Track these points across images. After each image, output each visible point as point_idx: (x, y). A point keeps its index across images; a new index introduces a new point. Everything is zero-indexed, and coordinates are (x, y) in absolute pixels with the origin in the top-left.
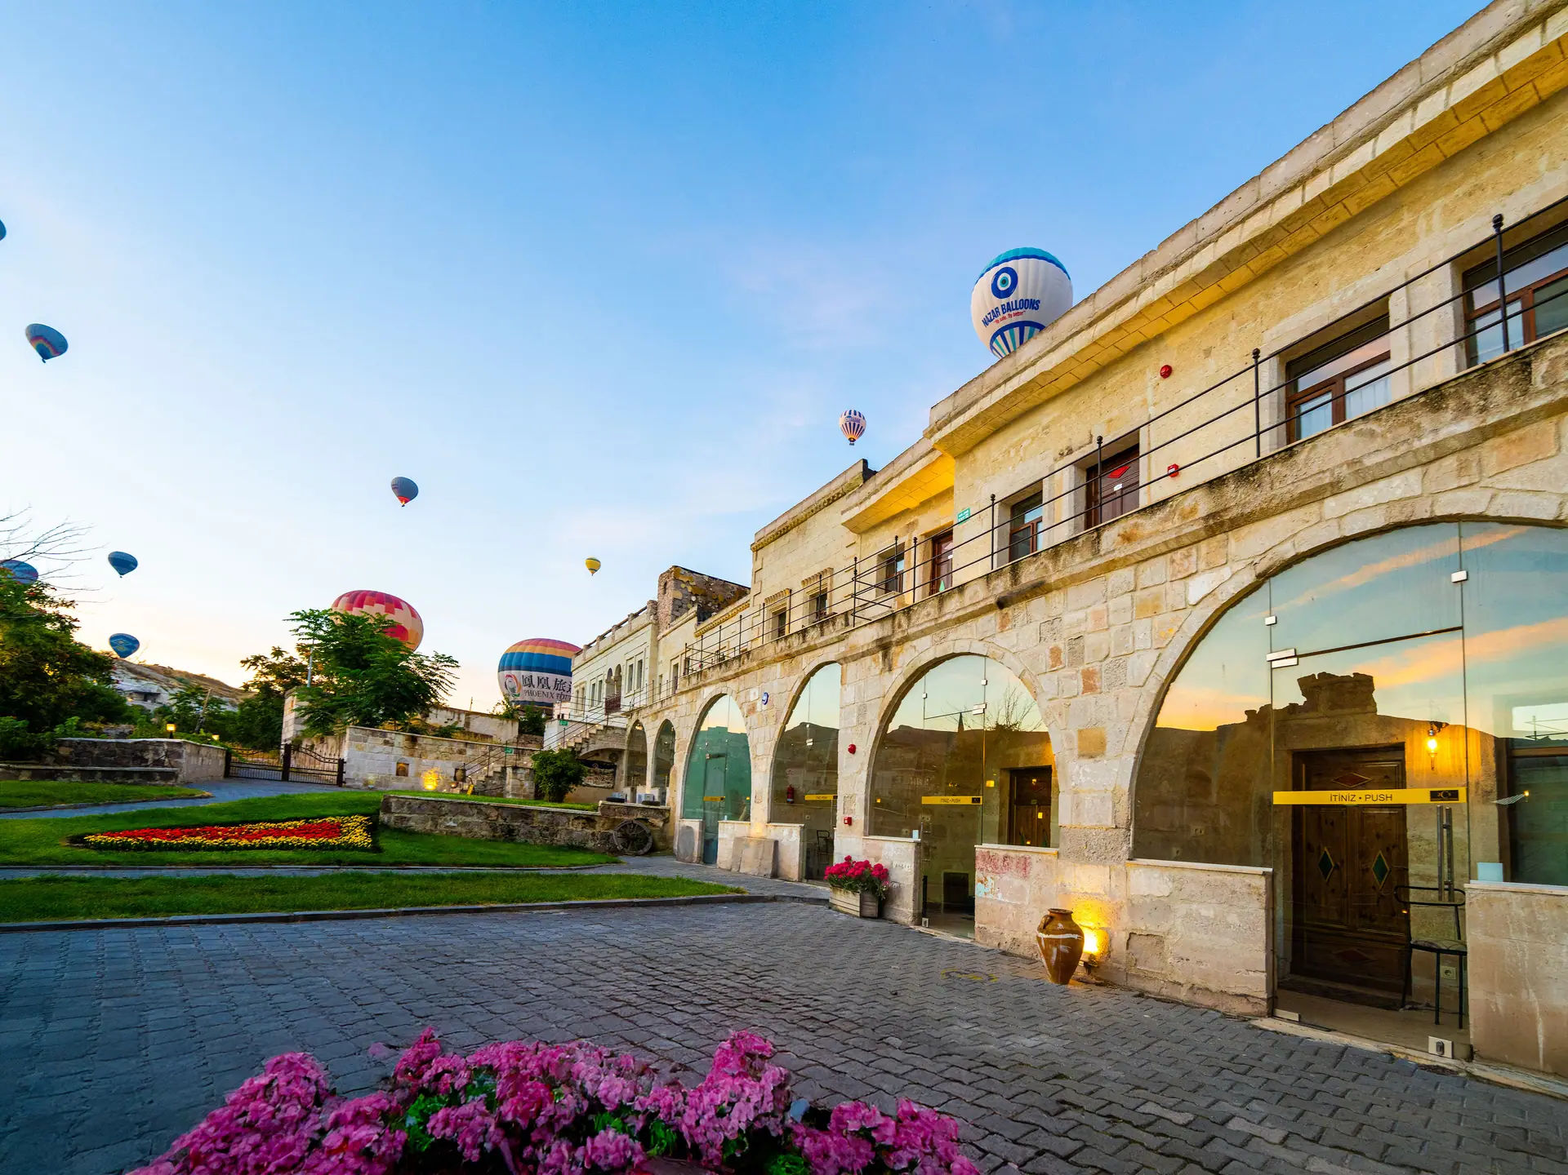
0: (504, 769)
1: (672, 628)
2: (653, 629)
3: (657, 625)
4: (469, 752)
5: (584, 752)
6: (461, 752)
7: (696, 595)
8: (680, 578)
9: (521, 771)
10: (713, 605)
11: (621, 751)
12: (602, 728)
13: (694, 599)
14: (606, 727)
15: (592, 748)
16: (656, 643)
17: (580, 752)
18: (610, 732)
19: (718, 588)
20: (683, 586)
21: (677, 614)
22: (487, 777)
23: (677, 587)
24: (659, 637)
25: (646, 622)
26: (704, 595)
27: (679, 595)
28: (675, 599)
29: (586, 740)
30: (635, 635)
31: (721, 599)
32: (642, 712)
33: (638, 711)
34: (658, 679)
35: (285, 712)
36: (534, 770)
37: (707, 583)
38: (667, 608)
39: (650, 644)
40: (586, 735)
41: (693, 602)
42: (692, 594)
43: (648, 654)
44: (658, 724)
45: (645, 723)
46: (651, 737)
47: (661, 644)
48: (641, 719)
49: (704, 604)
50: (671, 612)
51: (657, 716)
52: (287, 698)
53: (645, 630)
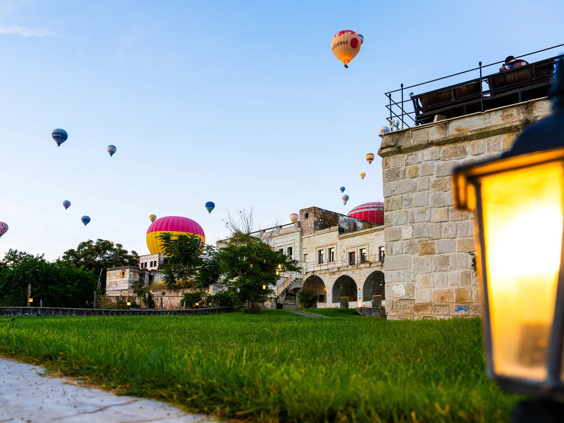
1: (315, 234)
2: (300, 234)
3: (302, 233)
5: (290, 290)
7: (321, 219)
8: (316, 212)
9: (272, 299)
10: (327, 222)
11: (299, 288)
12: (295, 279)
13: (321, 220)
14: (296, 279)
15: (292, 288)
16: (301, 240)
17: (289, 290)
18: (297, 281)
19: (328, 215)
20: (317, 215)
21: (316, 227)
23: (315, 216)
24: (303, 237)
25: (295, 231)
26: (324, 219)
27: (316, 219)
28: (315, 221)
29: (290, 285)
30: (284, 236)
31: (329, 220)
32: (319, 272)
33: (314, 272)
34: (303, 256)
35: (108, 278)
36: (276, 299)
37: (324, 213)
38: (309, 225)
39: (299, 240)
40: (290, 283)
41: (320, 222)
42: (320, 218)
43: (298, 244)
44: (337, 276)
45: (322, 277)
46: (329, 282)
47: (305, 241)
48: (317, 275)
49: (324, 223)
50: (313, 227)
51: (334, 273)
52: (111, 270)
53: (293, 234)
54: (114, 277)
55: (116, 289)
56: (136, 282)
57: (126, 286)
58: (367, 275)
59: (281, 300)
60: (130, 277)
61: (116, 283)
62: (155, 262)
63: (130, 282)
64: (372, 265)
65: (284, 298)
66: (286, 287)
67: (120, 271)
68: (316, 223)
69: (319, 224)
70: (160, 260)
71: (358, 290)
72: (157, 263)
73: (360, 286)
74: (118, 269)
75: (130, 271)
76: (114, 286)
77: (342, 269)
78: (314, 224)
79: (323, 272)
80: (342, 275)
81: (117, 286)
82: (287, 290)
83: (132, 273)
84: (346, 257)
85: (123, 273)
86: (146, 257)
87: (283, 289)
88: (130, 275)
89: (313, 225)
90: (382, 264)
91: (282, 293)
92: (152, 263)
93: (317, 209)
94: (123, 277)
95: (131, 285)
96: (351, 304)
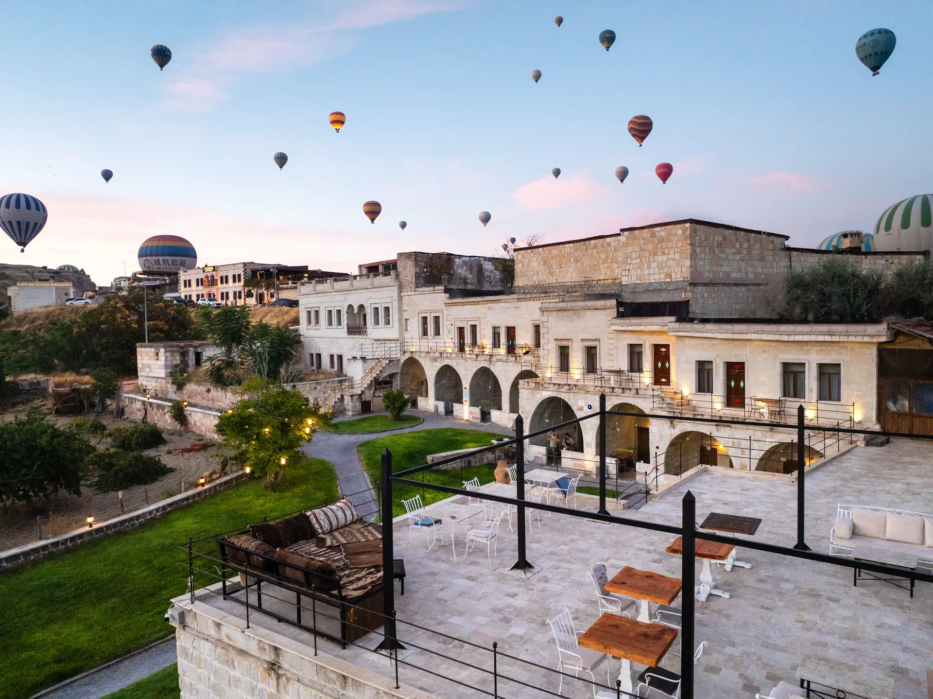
0: (342, 396)
1: (418, 293)
2: (398, 289)
3: (401, 288)
4: (319, 387)
5: (381, 378)
6: (315, 388)
7: (426, 268)
8: (418, 259)
9: (355, 397)
10: (435, 271)
11: (396, 374)
12: (388, 362)
13: (425, 270)
14: (390, 361)
16: (400, 298)
18: (391, 364)
19: (437, 260)
20: (419, 263)
21: (418, 282)
22: (335, 402)
23: (417, 265)
24: (402, 294)
25: (392, 284)
26: (430, 266)
27: (418, 270)
28: (416, 273)
29: (381, 371)
30: (379, 289)
31: (439, 267)
32: (417, 354)
33: (412, 352)
34: (404, 321)
35: (139, 357)
36: (360, 395)
37: (431, 258)
38: (409, 278)
39: (396, 298)
40: (381, 369)
41: (425, 272)
42: (424, 267)
43: (396, 305)
44: (439, 365)
45: (421, 361)
46: (431, 371)
47: (405, 299)
48: (417, 358)
49: (431, 273)
50: (414, 282)
51: (435, 360)
52: (141, 347)
53: (390, 288)
54: (146, 358)
55: (150, 374)
56: (176, 366)
57: (162, 373)
58: (475, 370)
59: (368, 396)
60: (166, 360)
61: (149, 366)
62: (239, 275)
63: (166, 367)
64: (479, 358)
65: (372, 391)
66: (374, 375)
67: (153, 350)
68: (418, 275)
69: (424, 275)
70: (245, 273)
71: (464, 389)
72: (242, 277)
73: (466, 383)
74: (151, 347)
75: (166, 352)
76: (148, 370)
77: (445, 355)
78: (415, 276)
79: (423, 355)
80: (444, 364)
81: (150, 371)
82: (376, 379)
83: (168, 354)
84: (455, 334)
85: (157, 354)
86: (227, 268)
87: (371, 379)
88: (166, 357)
89: (414, 279)
90: (490, 358)
91: (369, 387)
92: (234, 276)
93: (419, 254)
94: (157, 359)
95: (169, 370)
96: (456, 406)
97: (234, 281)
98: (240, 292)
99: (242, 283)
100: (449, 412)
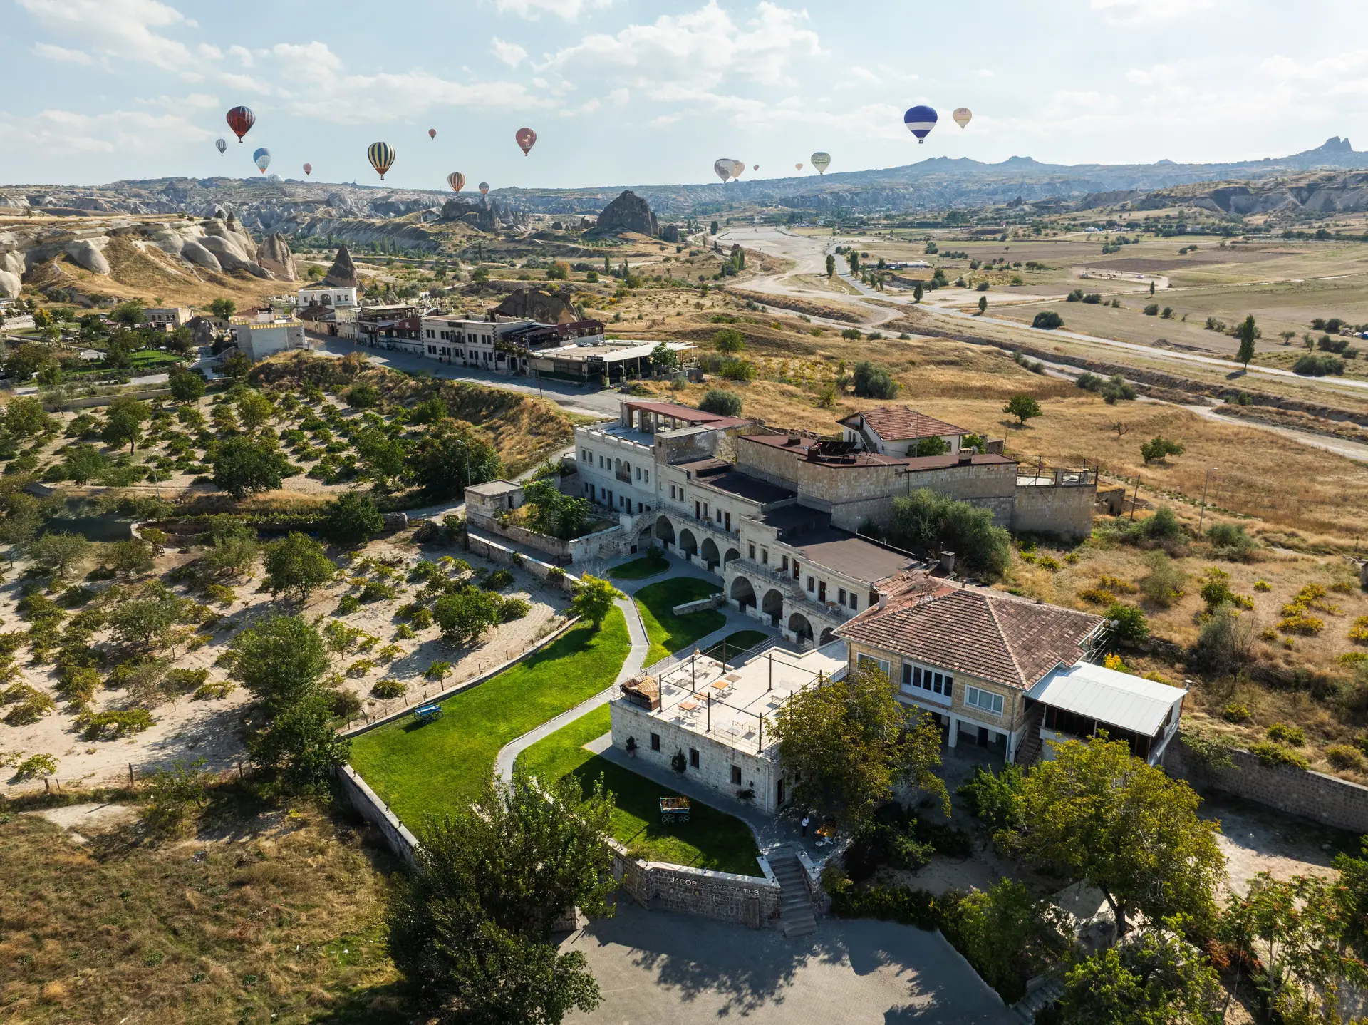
0: (618, 542)
1: (668, 467)
3: (656, 460)
4: (603, 537)
5: (644, 528)
6: (600, 538)
9: (627, 544)
10: (681, 449)
11: (653, 524)
16: (656, 467)
20: (670, 446)
22: (614, 547)
25: (650, 455)
26: (678, 446)
27: (669, 451)
28: (667, 453)
29: (644, 525)
34: (658, 483)
36: (630, 542)
37: (678, 441)
39: (653, 466)
41: (674, 451)
42: (674, 448)
43: (653, 470)
44: (682, 527)
45: (671, 521)
46: (677, 530)
47: (660, 469)
48: (668, 517)
49: (678, 451)
51: (680, 523)
53: (649, 458)
54: (473, 500)
55: (478, 513)
56: (497, 508)
57: (488, 515)
58: (704, 539)
59: (635, 542)
60: (491, 506)
62: (489, 337)
63: (491, 510)
64: (707, 532)
65: (638, 538)
66: (640, 528)
67: (480, 496)
70: (495, 335)
71: (698, 548)
72: (492, 339)
73: (699, 545)
75: (490, 500)
76: (475, 509)
77: (686, 523)
80: (686, 528)
81: (478, 510)
83: (492, 502)
84: (693, 506)
85: (483, 501)
86: (475, 326)
87: (637, 530)
90: (714, 531)
91: (636, 536)
92: (483, 337)
94: (484, 504)
95: (493, 513)
96: (693, 556)
97: (484, 341)
98: (490, 355)
99: (492, 346)
100: (688, 557)
